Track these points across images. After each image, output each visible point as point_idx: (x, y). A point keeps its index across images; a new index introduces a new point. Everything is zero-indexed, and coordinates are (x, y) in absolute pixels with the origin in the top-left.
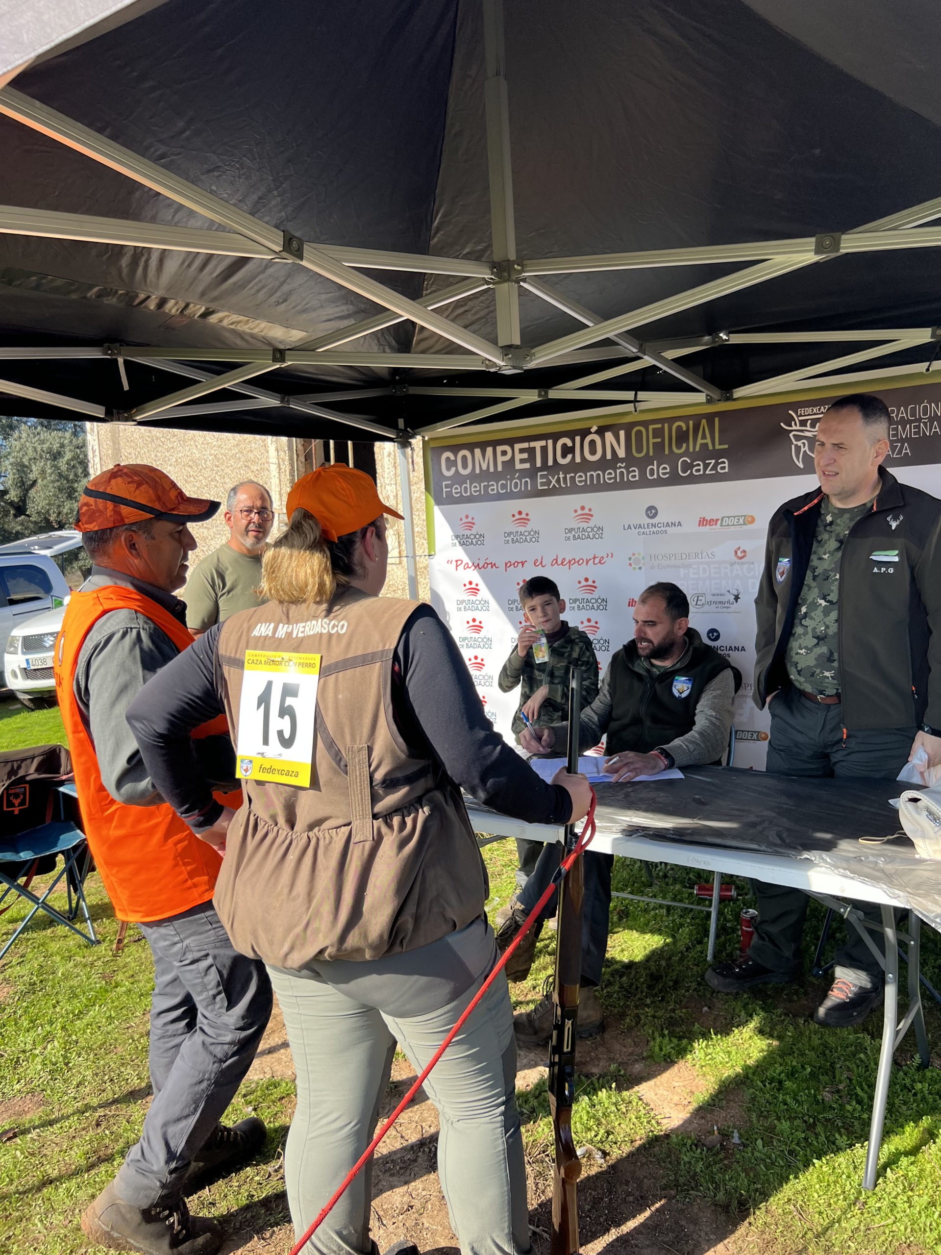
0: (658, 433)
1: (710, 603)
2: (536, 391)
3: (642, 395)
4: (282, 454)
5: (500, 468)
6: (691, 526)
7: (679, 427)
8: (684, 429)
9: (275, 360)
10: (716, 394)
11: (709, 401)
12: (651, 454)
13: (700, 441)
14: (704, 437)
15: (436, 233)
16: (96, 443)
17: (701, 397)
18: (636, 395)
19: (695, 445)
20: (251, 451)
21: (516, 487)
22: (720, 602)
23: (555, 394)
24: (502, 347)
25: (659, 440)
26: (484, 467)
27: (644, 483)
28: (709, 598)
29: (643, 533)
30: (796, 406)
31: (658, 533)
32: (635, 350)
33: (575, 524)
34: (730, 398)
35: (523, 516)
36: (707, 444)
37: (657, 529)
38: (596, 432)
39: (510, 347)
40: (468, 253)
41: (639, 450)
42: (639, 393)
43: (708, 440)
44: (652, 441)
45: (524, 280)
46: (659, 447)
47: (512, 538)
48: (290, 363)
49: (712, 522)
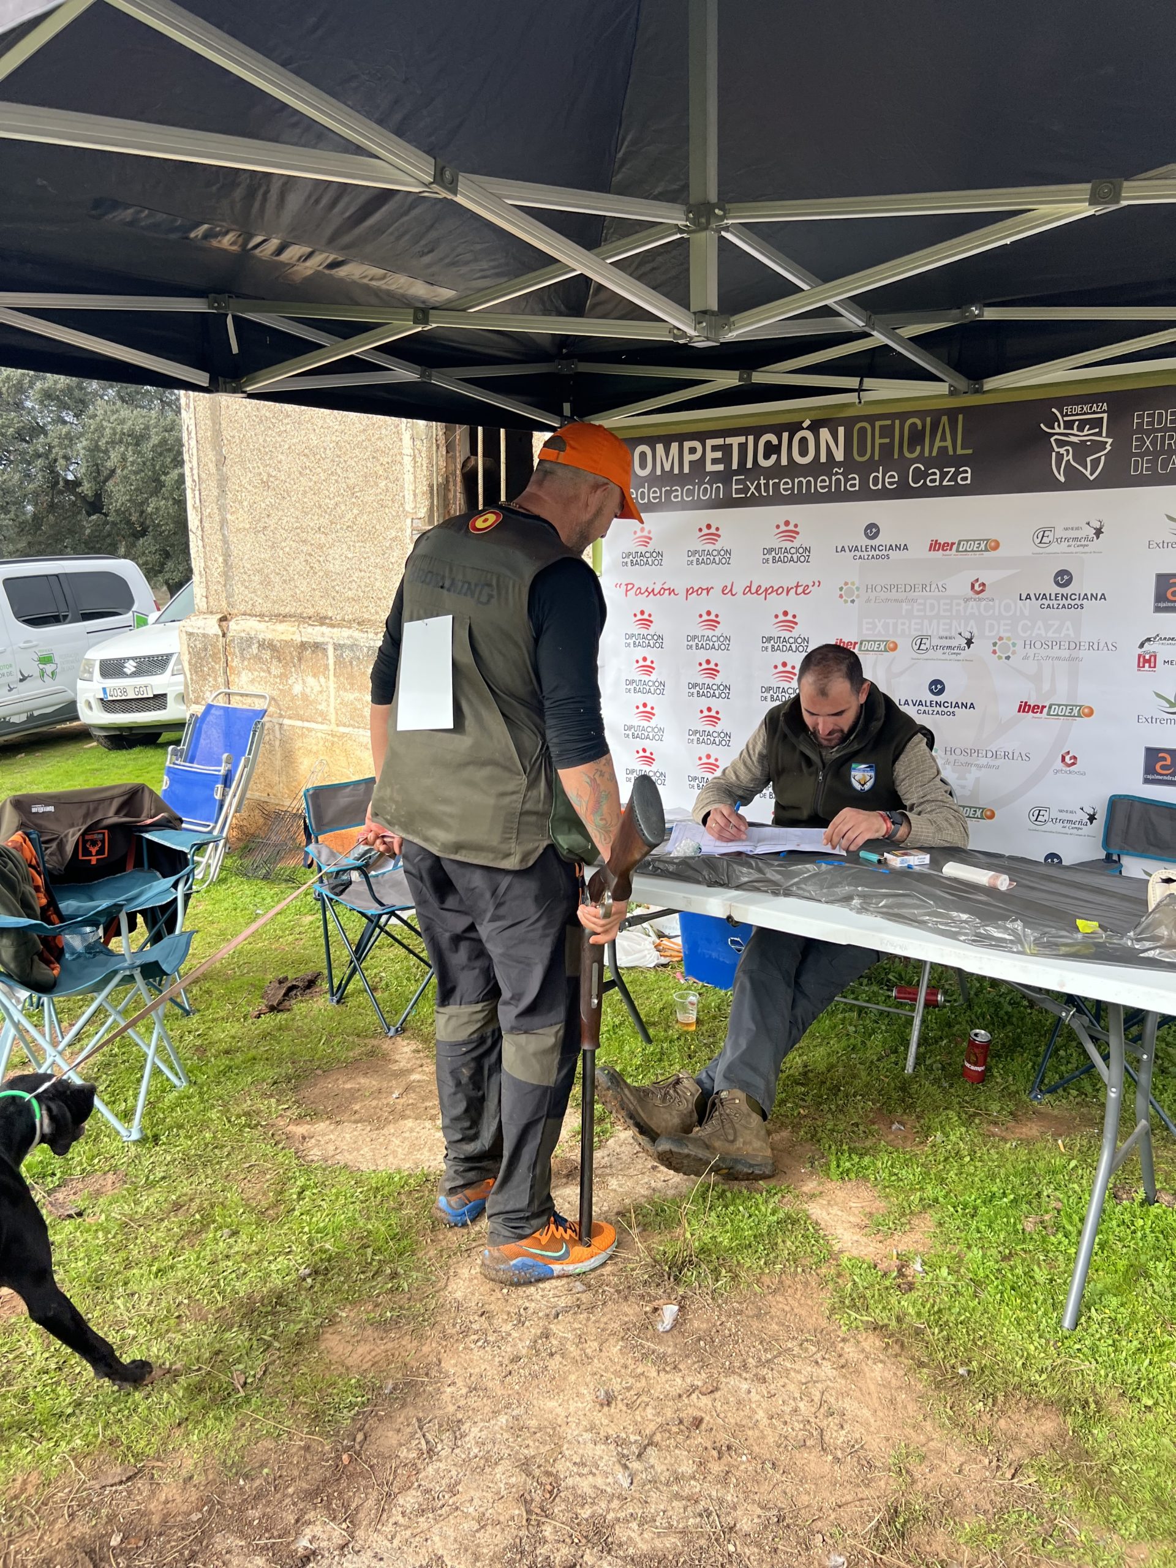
0: (887, 432)
1: (935, 648)
2: (737, 373)
3: (868, 382)
4: (418, 443)
5: (686, 470)
6: (919, 550)
7: (914, 425)
8: (920, 427)
9: (416, 321)
10: (962, 383)
11: (953, 392)
12: (876, 458)
13: (938, 443)
14: (943, 439)
15: (621, 166)
16: (193, 422)
17: (942, 388)
18: (861, 383)
19: (931, 448)
20: (380, 439)
21: (705, 494)
22: (950, 647)
23: (760, 377)
24: (695, 313)
25: (887, 440)
26: (667, 468)
27: (866, 494)
28: (935, 642)
29: (860, 557)
30: (1061, 402)
31: (878, 557)
32: (861, 324)
33: (776, 543)
34: (979, 391)
35: (713, 530)
36: (946, 447)
37: (877, 552)
38: (807, 428)
39: (704, 312)
40: (660, 194)
41: (862, 452)
42: (865, 380)
43: (948, 443)
44: (878, 441)
45: (727, 229)
46: (887, 450)
47: (700, 558)
48: (434, 325)
49: (946, 546)
